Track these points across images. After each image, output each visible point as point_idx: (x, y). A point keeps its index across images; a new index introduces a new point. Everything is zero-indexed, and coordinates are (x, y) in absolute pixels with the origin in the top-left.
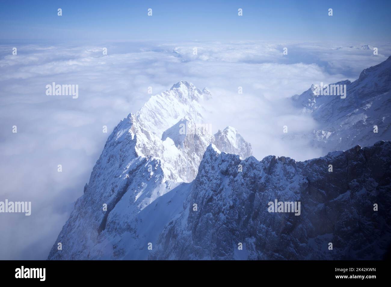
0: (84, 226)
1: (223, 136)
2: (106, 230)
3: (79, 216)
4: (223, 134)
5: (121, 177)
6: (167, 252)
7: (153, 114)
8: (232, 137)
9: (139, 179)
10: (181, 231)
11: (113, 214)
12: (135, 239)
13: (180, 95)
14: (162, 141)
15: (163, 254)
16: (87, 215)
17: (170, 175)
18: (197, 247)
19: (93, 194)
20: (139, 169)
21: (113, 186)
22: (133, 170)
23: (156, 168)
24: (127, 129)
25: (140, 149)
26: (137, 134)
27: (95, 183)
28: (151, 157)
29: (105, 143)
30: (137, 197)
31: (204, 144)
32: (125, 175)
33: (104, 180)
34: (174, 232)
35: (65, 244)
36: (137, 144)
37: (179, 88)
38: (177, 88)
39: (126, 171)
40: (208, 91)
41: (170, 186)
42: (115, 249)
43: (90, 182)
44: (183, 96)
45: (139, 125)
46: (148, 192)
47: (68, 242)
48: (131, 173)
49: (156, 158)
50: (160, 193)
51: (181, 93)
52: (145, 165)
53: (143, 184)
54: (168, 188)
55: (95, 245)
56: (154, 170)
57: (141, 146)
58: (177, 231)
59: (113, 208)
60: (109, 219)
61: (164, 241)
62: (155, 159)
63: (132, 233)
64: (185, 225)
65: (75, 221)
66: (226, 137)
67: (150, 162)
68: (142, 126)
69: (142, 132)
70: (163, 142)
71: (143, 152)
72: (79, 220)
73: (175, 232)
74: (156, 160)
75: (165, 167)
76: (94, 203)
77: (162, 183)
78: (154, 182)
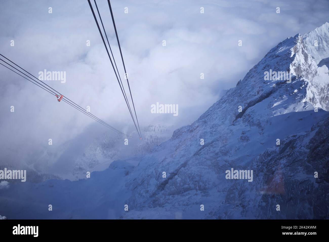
0: (227, 110)
2: (242, 119)
3: (227, 101)
5: (269, 85)
6: (281, 156)
7: (321, 39)
9: (283, 91)
10: (300, 146)
11: (251, 109)
12: (261, 134)
14: (318, 66)
15: (277, 155)
16: (233, 102)
17: (311, 98)
18: (308, 164)
19: (243, 90)
20: (287, 83)
21: (260, 89)
22: (280, 82)
23: (301, 88)
24: (290, 47)
25: (294, 67)
26: (296, 53)
27: (247, 82)
28: (301, 77)
30: (275, 105)
32: (272, 84)
33: (254, 82)
34: (294, 144)
35: (211, 116)
36: (293, 62)
39: (275, 81)
41: (307, 107)
42: (242, 135)
43: (243, 80)
45: (302, 47)
46: (286, 105)
47: (213, 115)
48: (278, 84)
50: (296, 109)
52: (293, 82)
53: (285, 96)
54: (305, 108)
56: (299, 89)
57: (296, 65)
58: (297, 144)
59: (253, 106)
60: (247, 112)
61: (282, 146)
62: (304, 80)
63: (260, 129)
64: (306, 143)
65: (223, 103)
67: (298, 81)
68: (304, 48)
69: (302, 54)
70: (318, 68)
71: (295, 71)
72: (225, 104)
73: (295, 144)
74: (305, 81)
75: (310, 89)
76: (241, 96)
77: (301, 102)
78: (295, 99)
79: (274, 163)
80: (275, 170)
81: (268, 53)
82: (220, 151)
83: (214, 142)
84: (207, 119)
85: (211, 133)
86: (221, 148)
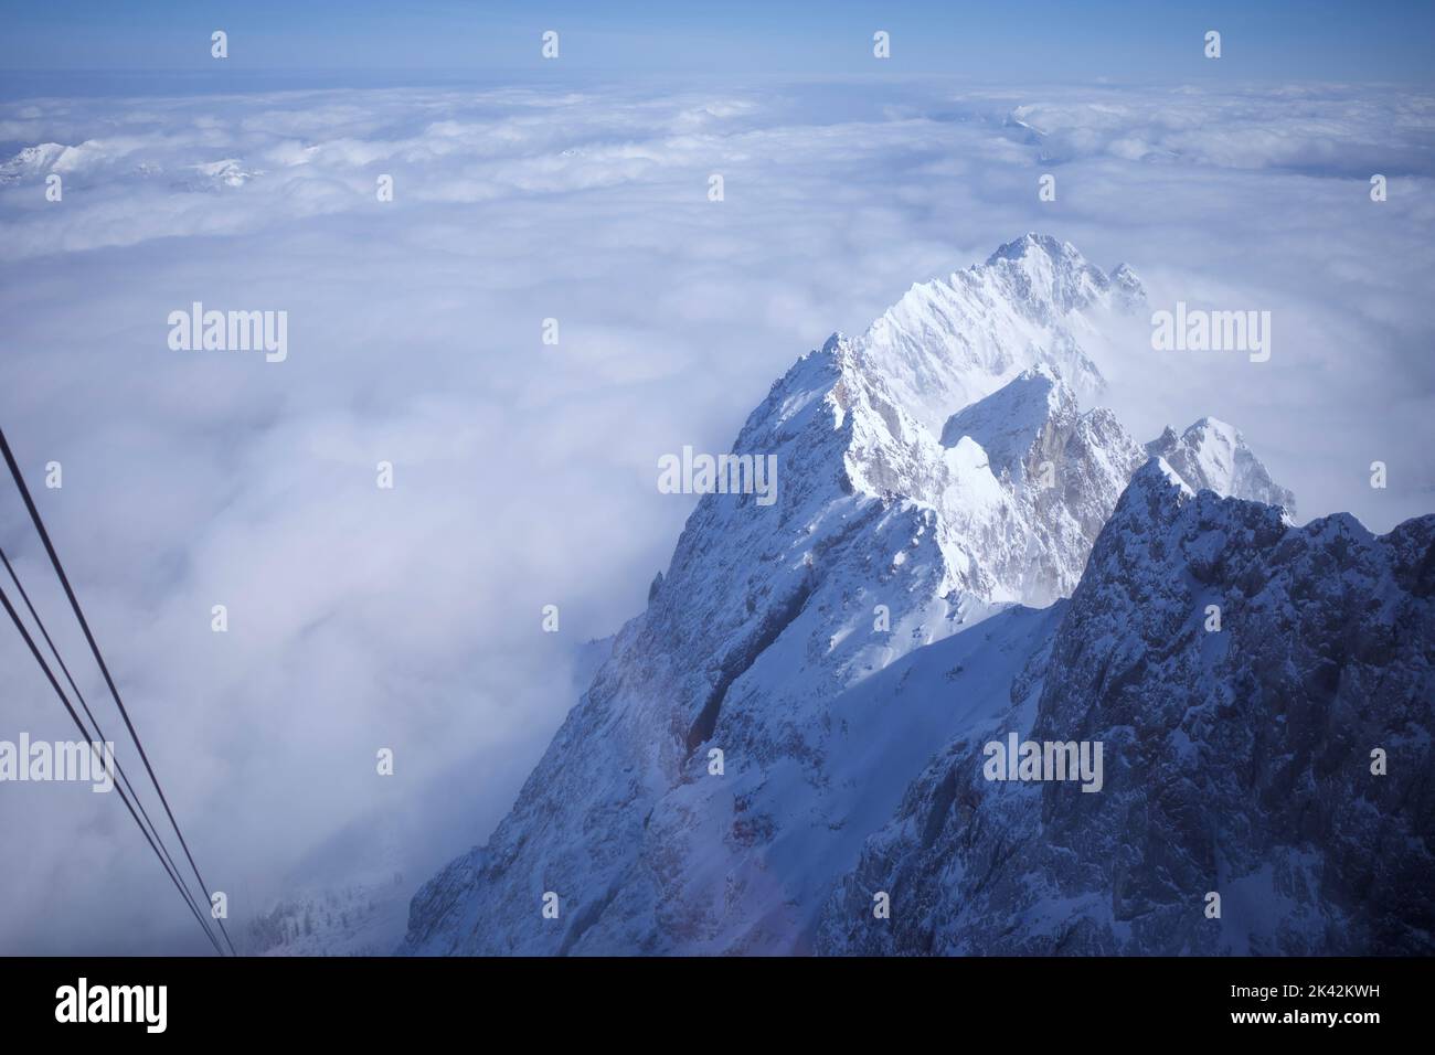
0: (639, 720)
1: (1182, 452)
2: (714, 741)
3: (626, 681)
4: (1180, 445)
5: (785, 561)
6: (934, 852)
7: (916, 347)
8: (1217, 461)
9: (850, 573)
11: (744, 688)
12: (817, 787)
13: (1022, 288)
14: (942, 447)
15: (919, 857)
16: (653, 681)
17: (966, 570)
19: (681, 612)
20: (854, 537)
21: (754, 590)
22: (829, 539)
23: (916, 541)
24: (821, 389)
25: (862, 466)
26: (854, 408)
27: (690, 574)
28: (900, 497)
29: (737, 437)
30: (837, 638)
31: (1102, 475)
32: (799, 556)
33: (721, 565)
34: (969, 782)
35: (571, 771)
36: (853, 447)
37: (1021, 259)
38: (1012, 261)
39: (802, 540)
40: (1133, 276)
41: (964, 613)
42: (740, 813)
43: (671, 570)
44: (1032, 290)
45: (865, 381)
47: (582, 765)
48: (821, 548)
49: (921, 505)
50: (923, 633)
51: (1026, 279)
52: (876, 525)
53: (864, 592)
54: (955, 618)
55: (671, 789)
56: (908, 548)
57: (865, 456)
58: (982, 779)
59: (747, 668)
60: (730, 704)
61: (926, 807)
62: (916, 508)
63: (807, 764)
65: (613, 696)
66: (1193, 458)
67: (895, 514)
68: (874, 386)
69: (874, 408)
70: (947, 452)
71: (870, 479)
72: (624, 697)
73: (975, 782)
74: (919, 509)
75: (949, 539)
76: (679, 641)
77: (935, 598)
78: (907, 594)
79: (916, 896)
80: (934, 927)
81: (741, 434)
83: (622, 892)
84: (559, 793)
85: (595, 853)
86: (659, 906)
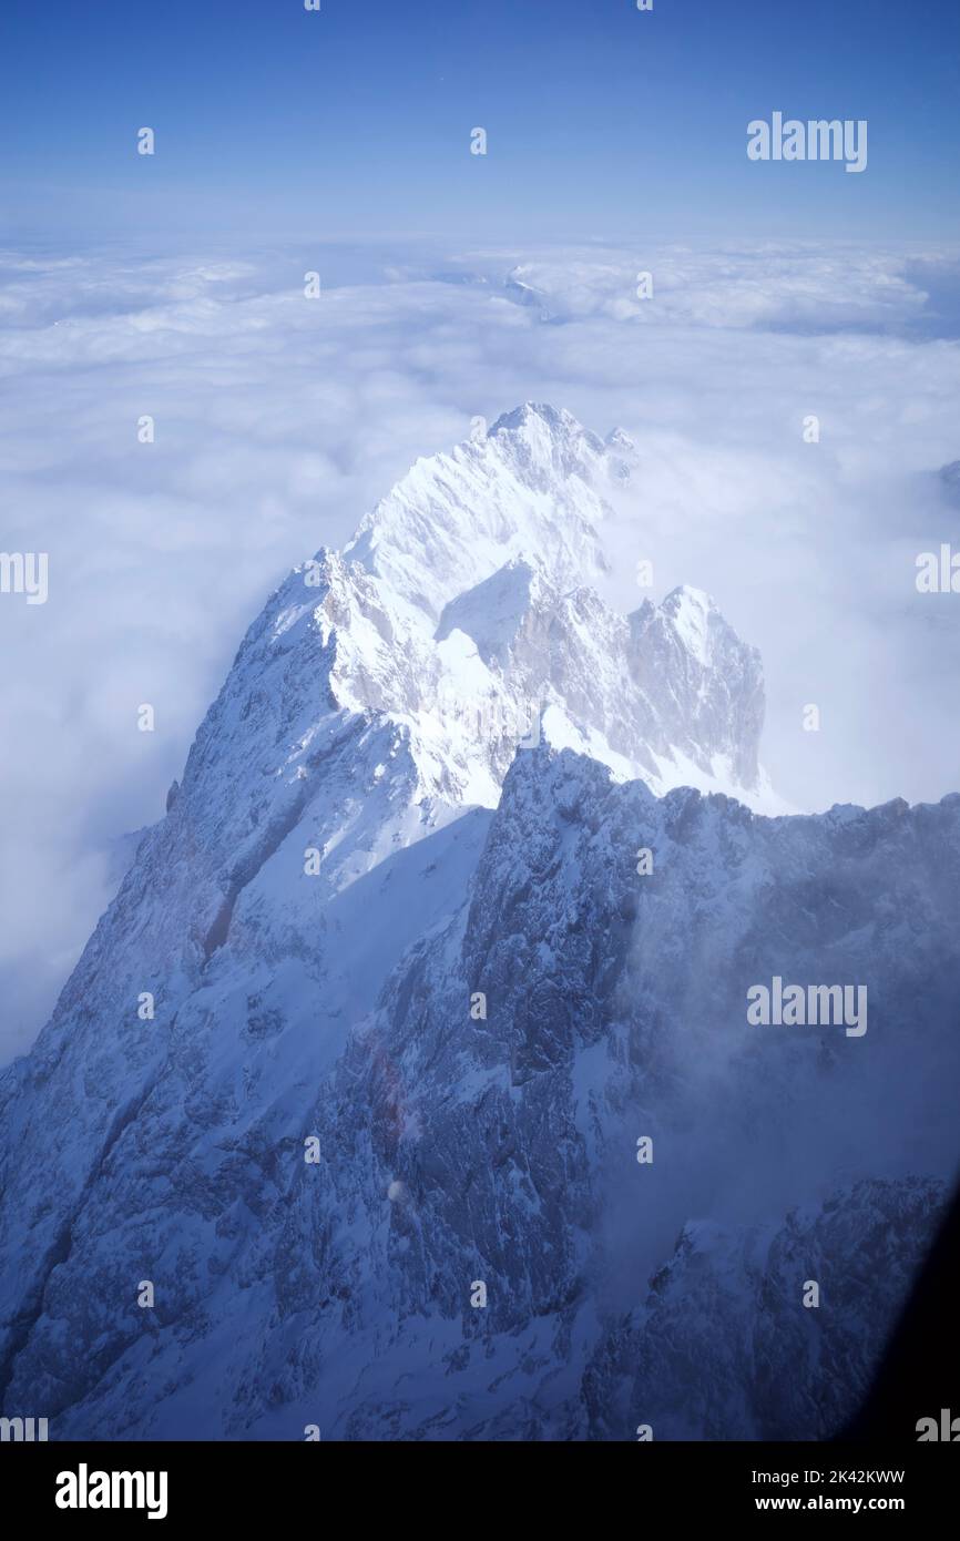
0: (162, 926)
1: (660, 621)
2: (227, 946)
3: (150, 888)
4: (658, 614)
5: (283, 775)
8: (692, 626)
9: (339, 785)
10: (441, 978)
12: (317, 981)
13: (523, 457)
16: (174, 888)
17: (438, 776)
19: (195, 822)
20: (342, 751)
21: (256, 802)
22: (320, 753)
23: (393, 754)
24: (311, 603)
25: (347, 683)
27: (201, 785)
28: (381, 712)
29: (238, 649)
31: (585, 653)
32: (294, 770)
33: (229, 776)
35: (104, 977)
36: (337, 666)
37: (521, 427)
38: (512, 431)
39: (296, 754)
40: (626, 439)
41: (435, 817)
42: (252, 1011)
43: (185, 779)
44: (532, 458)
46: (366, 832)
47: (114, 972)
48: (316, 760)
50: (402, 837)
51: (526, 448)
52: (358, 740)
53: (351, 802)
54: (427, 822)
55: (193, 992)
56: (387, 760)
57: (350, 672)
59: (251, 879)
60: (240, 911)
61: (394, 999)
62: (392, 723)
63: (309, 961)
65: (138, 904)
66: (670, 625)
67: (375, 730)
68: (364, 592)
69: (364, 616)
70: (438, 646)
71: (355, 694)
72: (149, 904)
74: (395, 724)
75: (422, 750)
76: (195, 849)
77: (411, 805)
78: (386, 801)
82: (190, 1117)
84: (95, 999)
85: (129, 1055)
86: (188, 1100)
